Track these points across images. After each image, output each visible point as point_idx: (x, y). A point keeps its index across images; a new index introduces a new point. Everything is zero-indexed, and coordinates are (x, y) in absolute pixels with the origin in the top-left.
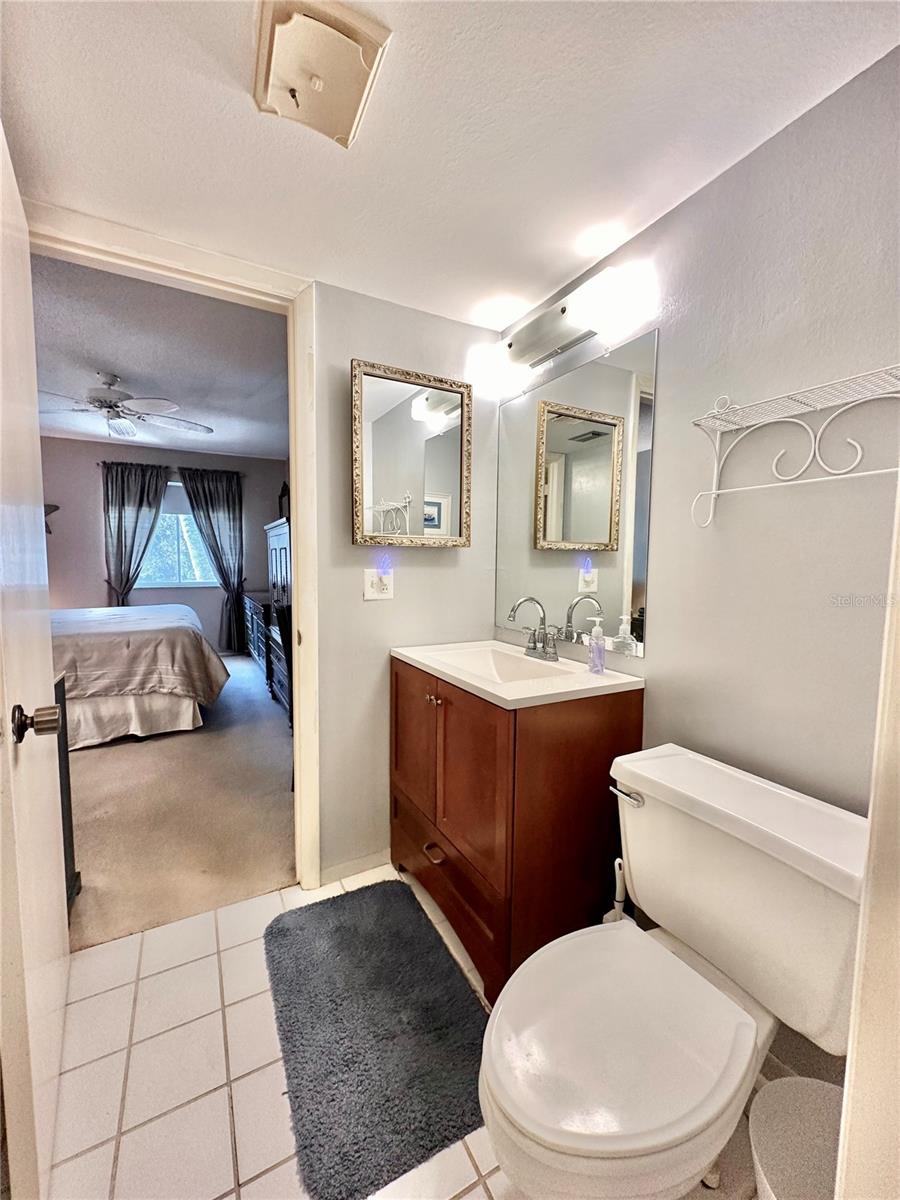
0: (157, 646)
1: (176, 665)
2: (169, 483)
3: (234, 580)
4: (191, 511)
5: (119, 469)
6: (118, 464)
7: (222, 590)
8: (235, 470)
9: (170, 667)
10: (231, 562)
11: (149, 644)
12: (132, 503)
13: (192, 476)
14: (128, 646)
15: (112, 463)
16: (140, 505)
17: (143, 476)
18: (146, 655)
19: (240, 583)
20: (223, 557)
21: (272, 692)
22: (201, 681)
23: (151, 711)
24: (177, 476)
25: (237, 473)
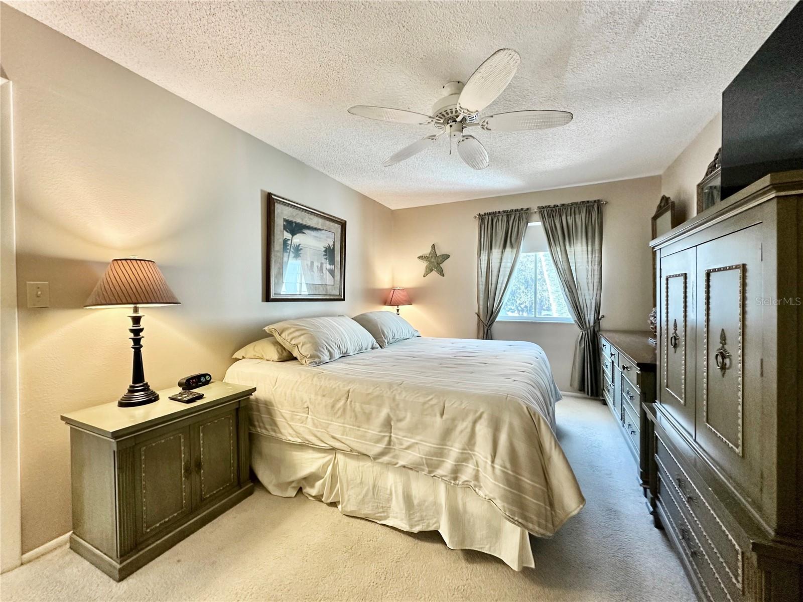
0: (475, 422)
1: (497, 460)
2: (529, 224)
3: (590, 317)
4: (548, 248)
5: (490, 218)
6: (490, 214)
7: (576, 327)
8: (596, 198)
9: (490, 463)
10: (587, 298)
11: (467, 415)
12: (497, 247)
13: (550, 213)
14: (442, 414)
15: (485, 214)
16: (505, 246)
17: (508, 221)
18: (462, 432)
19: (597, 320)
20: (579, 292)
21: (655, 513)
22: (536, 496)
23: (465, 511)
24: (537, 216)
25: (598, 202)
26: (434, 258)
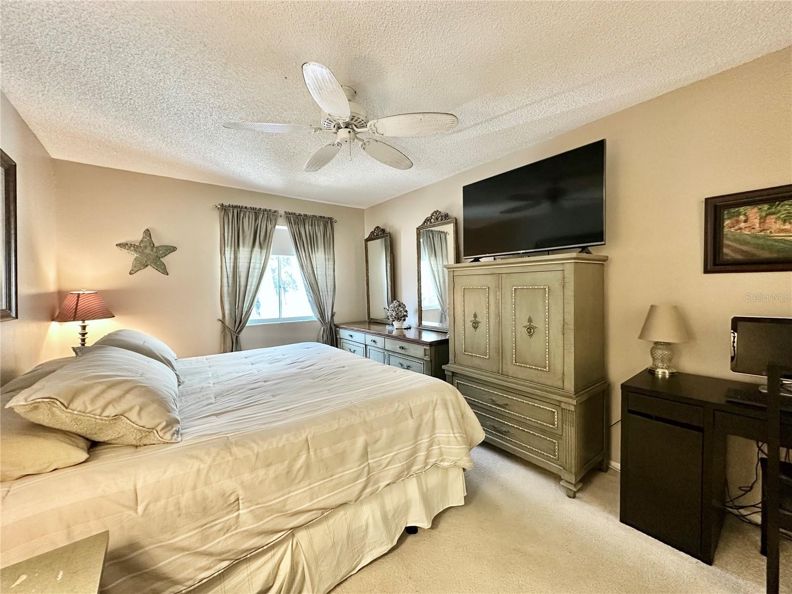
2: (277, 227)
4: (295, 252)
5: (236, 211)
7: (320, 323)
8: (330, 216)
12: (246, 246)
13: (296, 220)
15: (229, 206)
16: (253, 246)
17: (256, 219)
18: (427, 423)
20: (321, 294)
24: (284, 221)
25: (331, 219)
26: (149, 248)
